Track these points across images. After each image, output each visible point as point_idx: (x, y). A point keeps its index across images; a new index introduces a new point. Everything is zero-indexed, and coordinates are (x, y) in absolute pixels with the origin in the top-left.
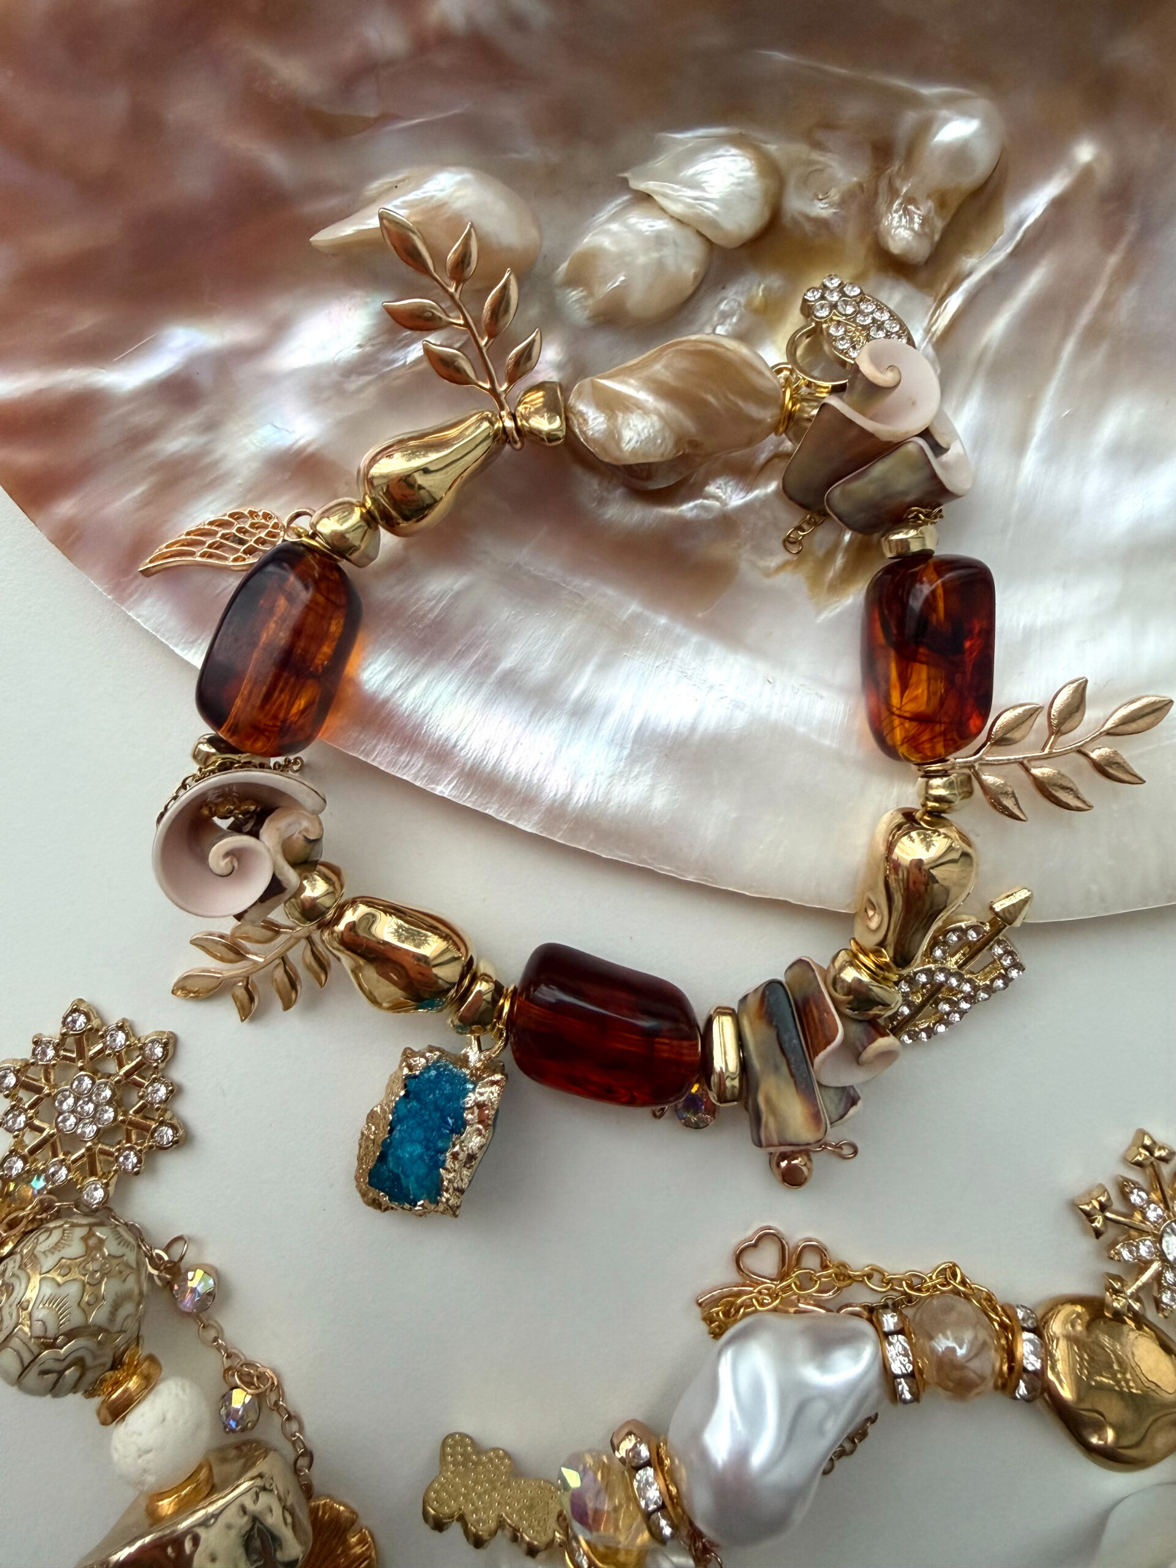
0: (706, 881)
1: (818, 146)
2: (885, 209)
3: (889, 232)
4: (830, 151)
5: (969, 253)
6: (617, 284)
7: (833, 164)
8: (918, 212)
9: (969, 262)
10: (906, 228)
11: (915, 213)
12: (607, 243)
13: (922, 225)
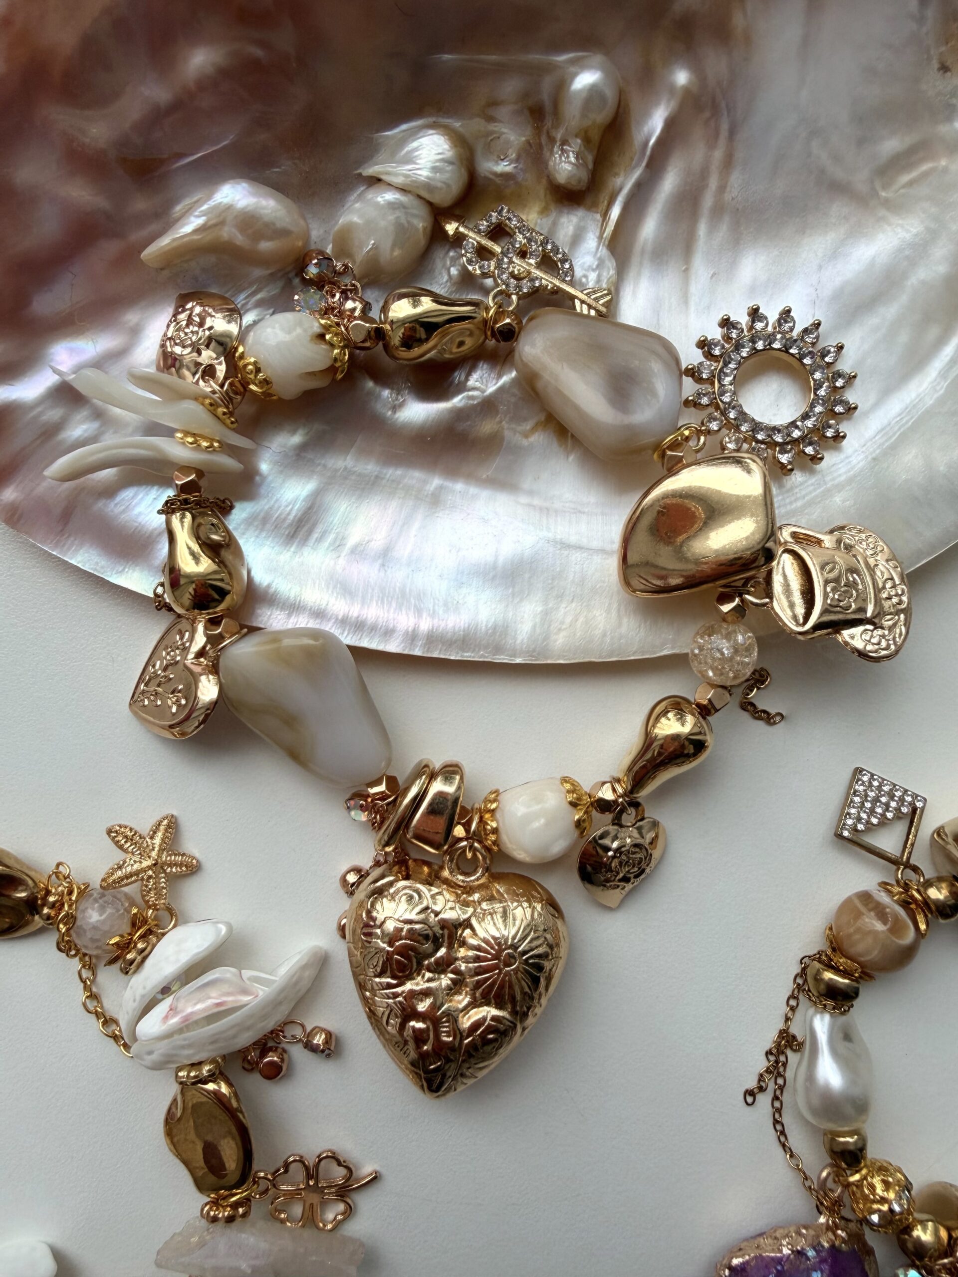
0: (530, 660)
1: (491, 119)
2: (548, 154)
3: (555, 169)
4: (501, 121)
5: (616, 174)
6: (370, 247)
7: (505, 130)
8: (572, 149)
9: (618, 181)
10: (565, 162)
11: (570, 151)
12: (356, 219)
13: (577, 158)
